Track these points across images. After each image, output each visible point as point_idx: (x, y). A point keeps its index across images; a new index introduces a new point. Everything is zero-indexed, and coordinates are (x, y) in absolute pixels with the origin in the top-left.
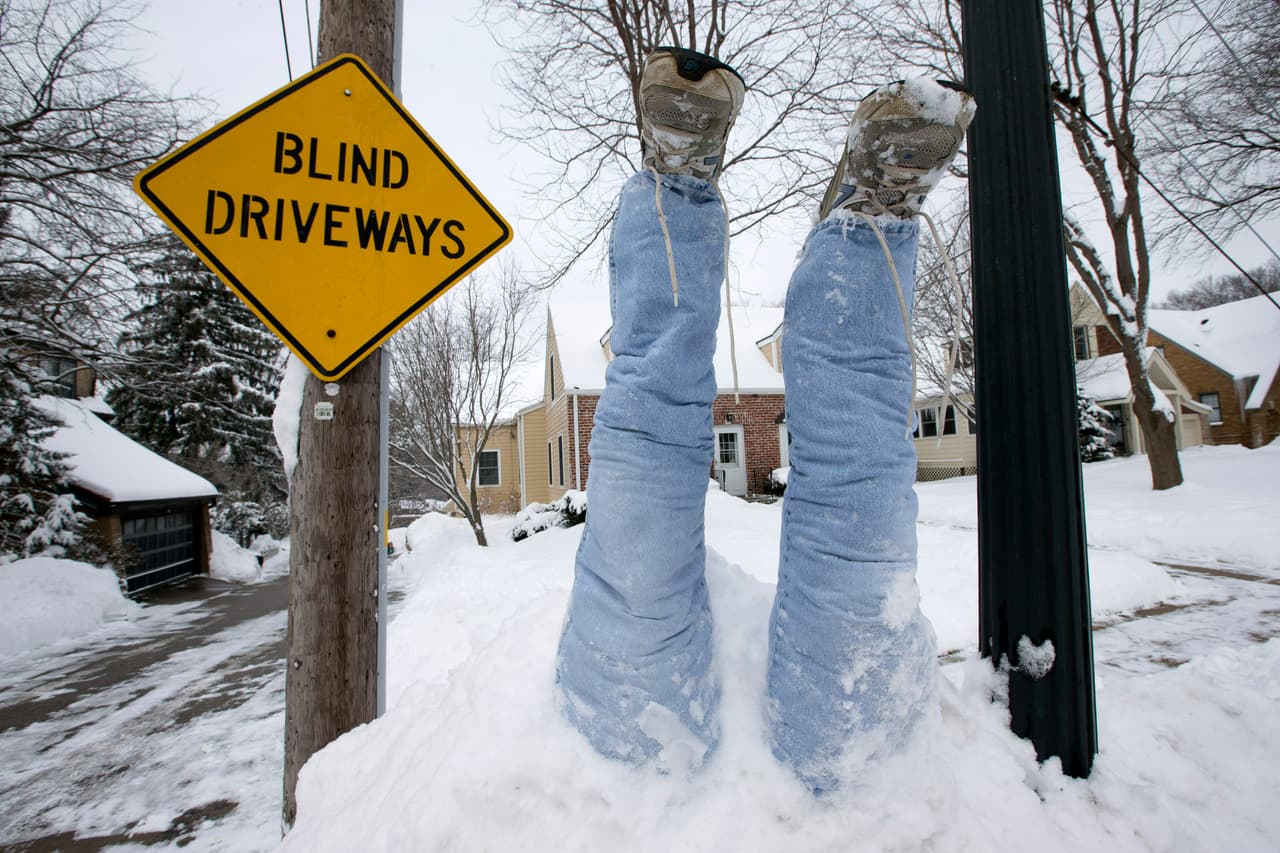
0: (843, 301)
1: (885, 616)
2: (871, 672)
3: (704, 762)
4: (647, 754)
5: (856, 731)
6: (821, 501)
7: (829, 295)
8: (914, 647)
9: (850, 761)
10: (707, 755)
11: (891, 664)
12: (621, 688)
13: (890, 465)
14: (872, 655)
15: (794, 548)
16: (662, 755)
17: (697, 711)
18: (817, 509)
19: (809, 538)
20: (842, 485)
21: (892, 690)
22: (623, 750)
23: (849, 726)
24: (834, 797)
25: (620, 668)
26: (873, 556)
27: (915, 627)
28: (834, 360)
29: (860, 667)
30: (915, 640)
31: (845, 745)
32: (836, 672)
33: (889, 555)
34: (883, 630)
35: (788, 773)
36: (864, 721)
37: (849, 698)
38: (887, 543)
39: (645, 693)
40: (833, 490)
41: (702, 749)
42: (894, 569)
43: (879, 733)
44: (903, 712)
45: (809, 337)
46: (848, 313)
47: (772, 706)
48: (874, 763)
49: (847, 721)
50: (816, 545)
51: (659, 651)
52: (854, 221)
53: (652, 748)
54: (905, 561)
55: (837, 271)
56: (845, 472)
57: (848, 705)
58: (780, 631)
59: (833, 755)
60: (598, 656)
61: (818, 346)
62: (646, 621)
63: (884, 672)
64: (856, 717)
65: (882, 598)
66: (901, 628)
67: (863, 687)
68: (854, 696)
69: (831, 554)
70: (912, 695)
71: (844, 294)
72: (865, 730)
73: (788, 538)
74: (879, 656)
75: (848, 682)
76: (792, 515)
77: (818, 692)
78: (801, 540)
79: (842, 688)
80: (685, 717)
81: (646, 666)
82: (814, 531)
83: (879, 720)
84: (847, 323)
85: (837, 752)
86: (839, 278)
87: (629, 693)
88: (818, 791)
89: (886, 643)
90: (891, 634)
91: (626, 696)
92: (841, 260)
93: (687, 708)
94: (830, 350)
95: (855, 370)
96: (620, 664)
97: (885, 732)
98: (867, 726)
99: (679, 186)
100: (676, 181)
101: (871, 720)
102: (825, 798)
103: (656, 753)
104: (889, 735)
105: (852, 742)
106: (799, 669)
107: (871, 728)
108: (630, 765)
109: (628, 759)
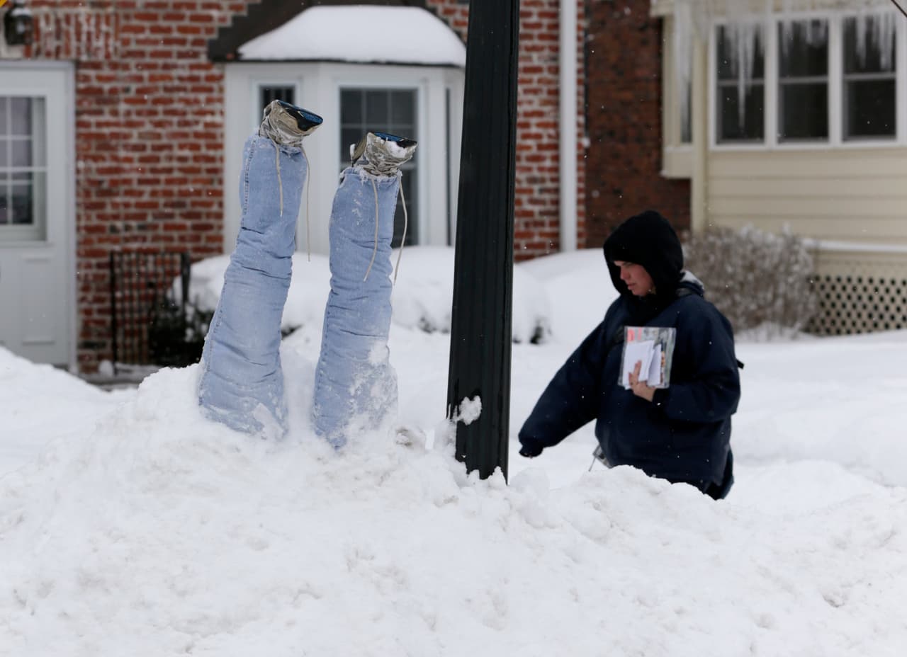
0: (360, 215)
1: (370, 359)
2: (363, 385)
3: (283, 437)
4: (257, 429)
5: (355, 413)
6: (345, 307)
7: (353, 211)
8: (383, 376)
9: (352, 429)
10: (284, 434)
11: (371, 381)
12: (244, 399)
13: (376, 291)
14: (364, 377)
15: (330, 330)
16: (264, 429)
17: (279, 413)
18: (343, 311)
19: (338, 324)
20: (354, 299)
21: (372, 395)
22: (245, 427)
23: (352, 411)
24: (344, 449)
25: (243, 389)
26: (366, 333)
27: (384, 366)
28: (354, 241)
29: (358, 384)
30: (384, 373)
31: (350, 420)
32: (348, 387)
33: (374, 332)
34: (368, 366)
35: (323, 439)
36: (359, 409)
37: (353, 397)
38: (373, 327)
39: (256, 400)
40: (350, 302)
41: (281, 431)
42: (375, 339)
43: (366, 416)
44: (377, 407)
45: (344, 228)
46: (362, 220)
47: (316, 409)
48: (363, 431)
49: (351, 408)
50: (341, 328)
51: (262, 381)
52: (367, 177)
53: (259, 426)
54: (382, 336)
55: (358, 200)
56: (355, 294)
57: (352, 401)
58: (322, 372)
59: (345, 425)
60: (231, 384)
61: (347, 233)
62: (257, 365)
63: (369, 385)
64: (355, 407)
65: (369, 351)
66: (377, 365)
67: (359, 393)
68: (355, 397)
69: (347, 332)
70: (382, 399)
71: (360, 211)
72: (359, 413)
73: (328, 326)
74: (366, 378)
75: (352, 391)
76: (331, 314)
77: (339, 397)
78: (334, 325)
79: (349, 393)
80: (274, 414)
81: (257, 387)
82: (340, 321)
83: (366, 410)
84: (361, 224)
85: (346, 424)
86: (358, 203)
87: (249, 400)
88: (337, 447)
89: (370, 372)
90: (372, 368)
91: (247, 402)
92: (360, 193)
93: (275, 410)
94: (353, 236)
95: (364, 247)
96: (243, 387)
97: (368, 416)
98: (361, 411)
99: (286, 151)
100: (286, 149)
101: (362, 409)
102: (340, 450)
103: (261, 429)
104: (371, 418)
105: (353, 418)
106: (330, 389)
107: (362, 413)
108: (248, 434)
109: (247, 431)
